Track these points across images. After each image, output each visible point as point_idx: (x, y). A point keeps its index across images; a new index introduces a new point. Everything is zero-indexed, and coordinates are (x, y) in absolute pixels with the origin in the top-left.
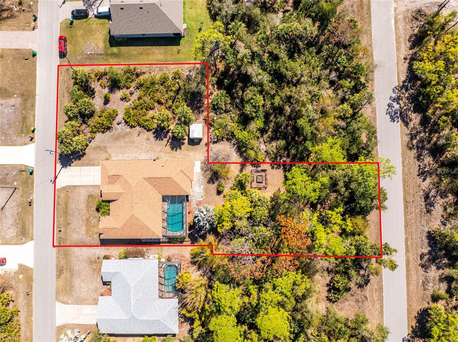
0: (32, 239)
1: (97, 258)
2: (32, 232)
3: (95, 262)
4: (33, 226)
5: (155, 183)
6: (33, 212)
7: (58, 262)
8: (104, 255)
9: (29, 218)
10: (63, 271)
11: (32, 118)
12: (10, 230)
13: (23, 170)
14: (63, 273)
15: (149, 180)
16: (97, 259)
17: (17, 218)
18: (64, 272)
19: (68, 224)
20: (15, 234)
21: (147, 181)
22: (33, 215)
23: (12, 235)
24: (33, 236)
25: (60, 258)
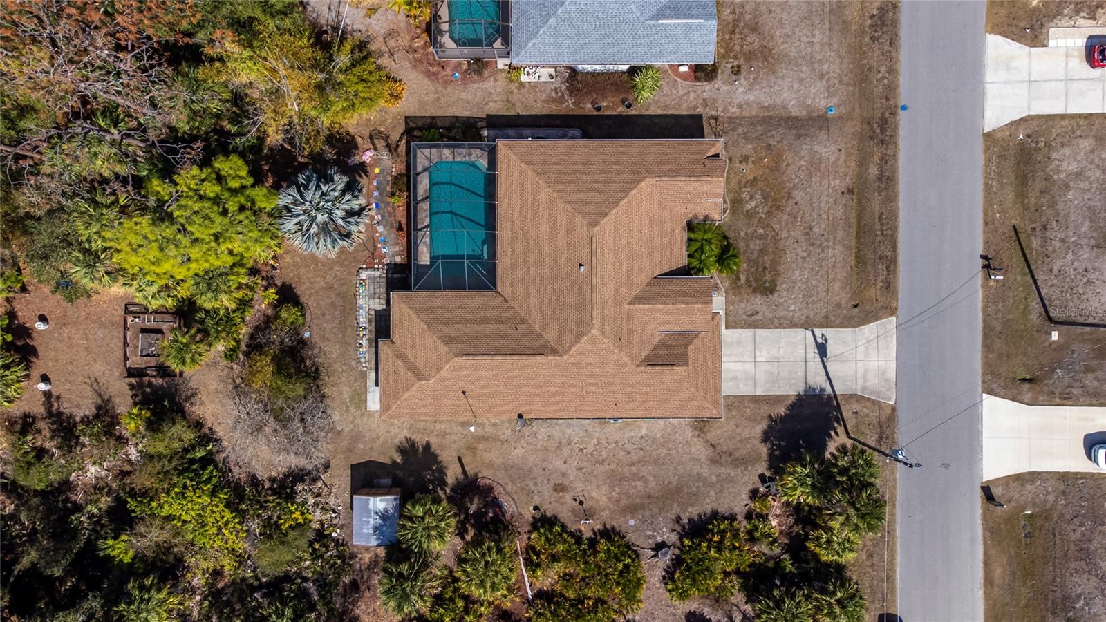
0: (987, 136)
1: (744, 73)
2: (988, 160)
3: (750, 56)
4: (986, 184)
5: (516, 335)
6: (985, 232)
7: (890, 58)
8: (718, 83)
9: (1003, 212)
10: (871, 26)
11: (998, 572)
12: (1074, 167)
13: (1027, 385)
14: (872, 17)
15: (539, 348)
16: (744, 67)
17: (1049, 212)
18: (869, 22)
19: (850, 191)
20: (1054, 155)
21: (546, 343)
22: (986, 224)
23: (1067, 151)
24: (987, 149)
25: (883, 69)
